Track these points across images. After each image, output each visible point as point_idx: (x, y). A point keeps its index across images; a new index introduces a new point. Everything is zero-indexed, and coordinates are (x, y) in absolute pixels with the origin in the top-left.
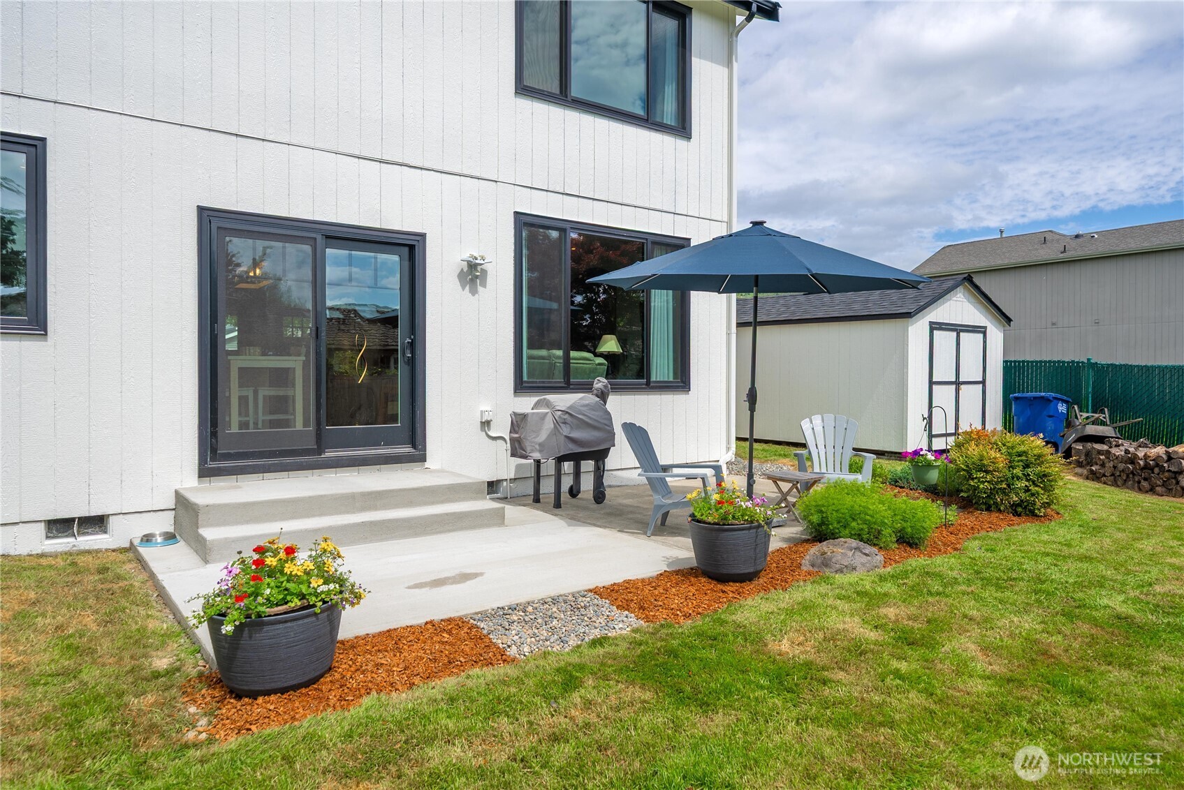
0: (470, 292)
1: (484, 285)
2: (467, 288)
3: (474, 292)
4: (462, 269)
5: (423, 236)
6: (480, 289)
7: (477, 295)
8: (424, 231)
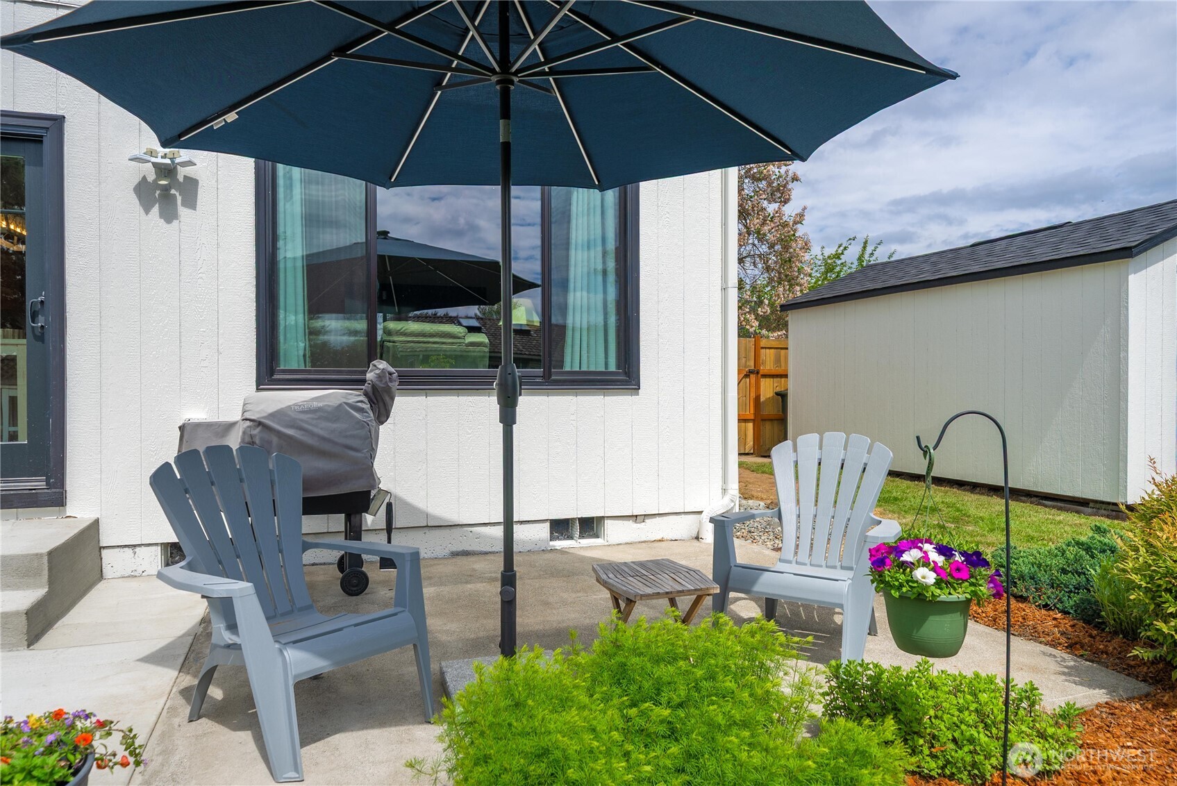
0: (161, 216)
1: (191, 203)
2: (156, 209)
3: (169, 215)
4: (144, 178)
5: (58, 121)
6: (183, 211)
7: (175, 222)
8: (60, 113)
